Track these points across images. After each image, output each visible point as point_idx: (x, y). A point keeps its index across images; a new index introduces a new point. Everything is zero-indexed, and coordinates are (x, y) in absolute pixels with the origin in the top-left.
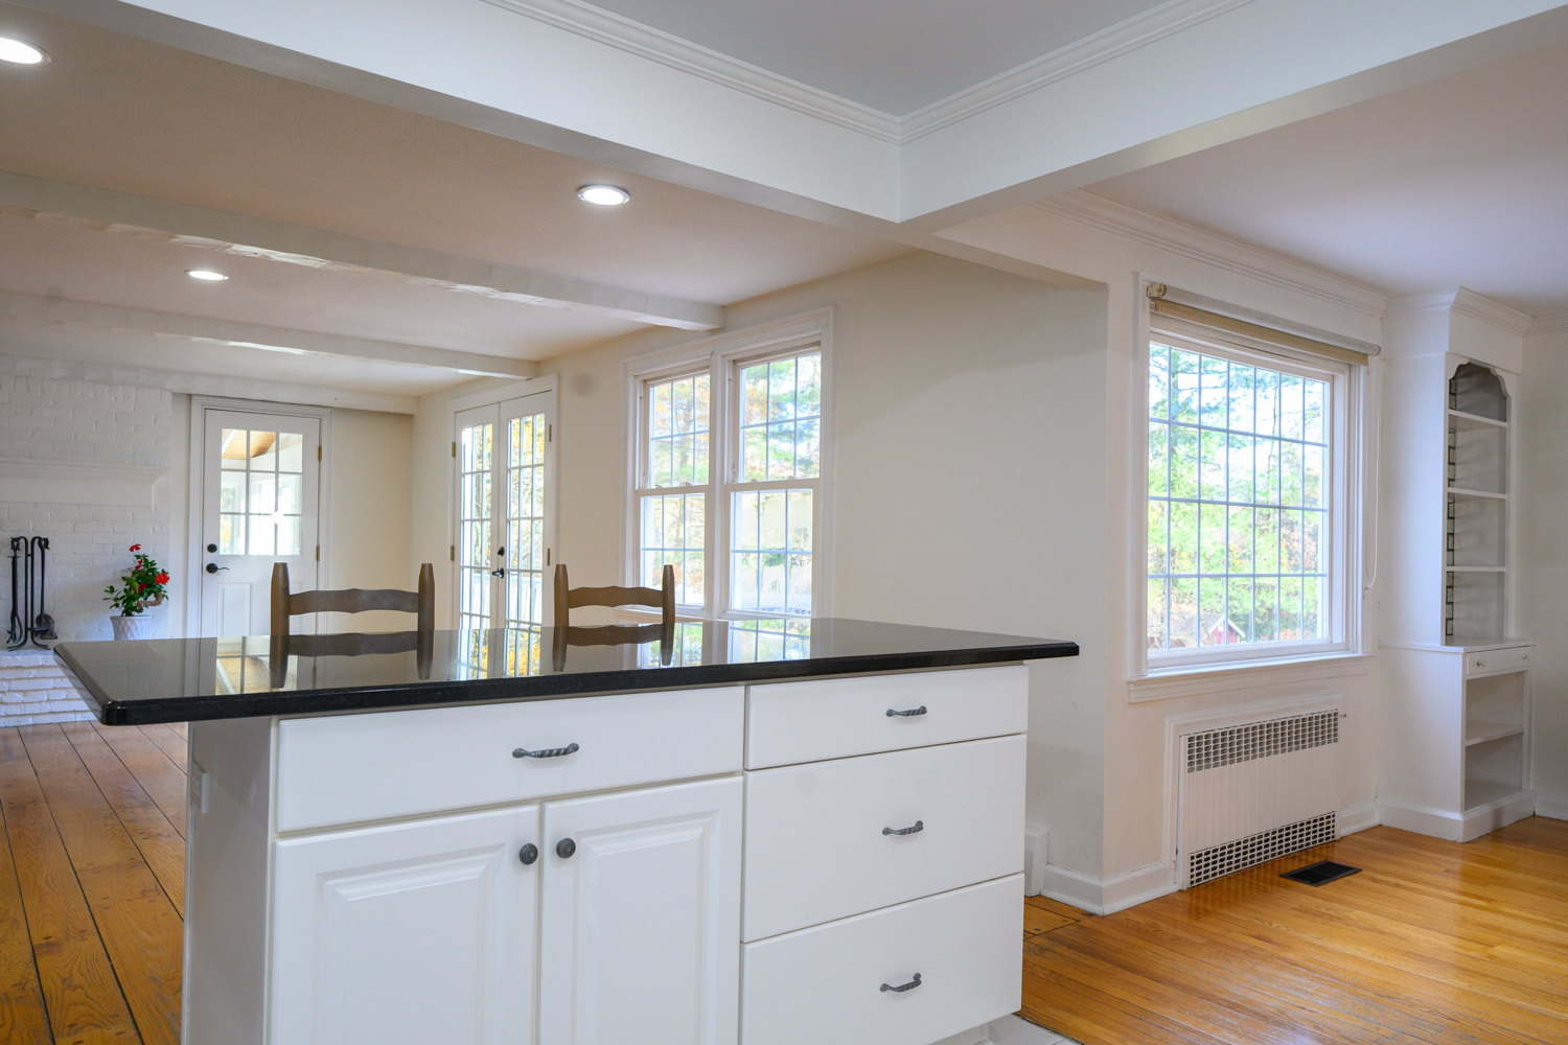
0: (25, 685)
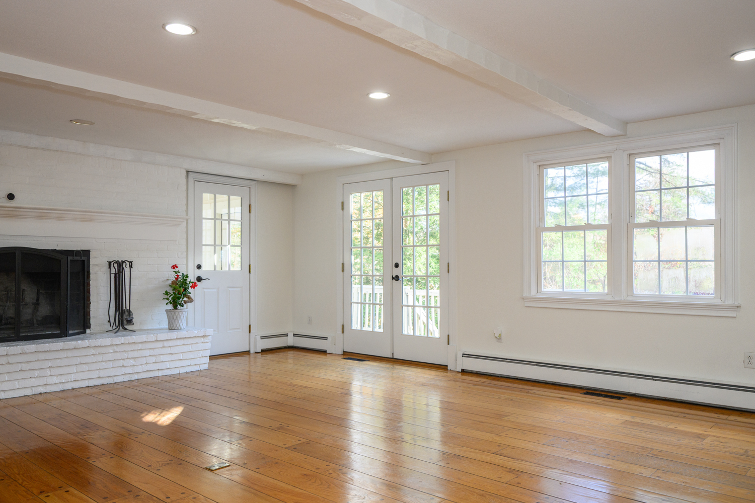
0: (135, 354)
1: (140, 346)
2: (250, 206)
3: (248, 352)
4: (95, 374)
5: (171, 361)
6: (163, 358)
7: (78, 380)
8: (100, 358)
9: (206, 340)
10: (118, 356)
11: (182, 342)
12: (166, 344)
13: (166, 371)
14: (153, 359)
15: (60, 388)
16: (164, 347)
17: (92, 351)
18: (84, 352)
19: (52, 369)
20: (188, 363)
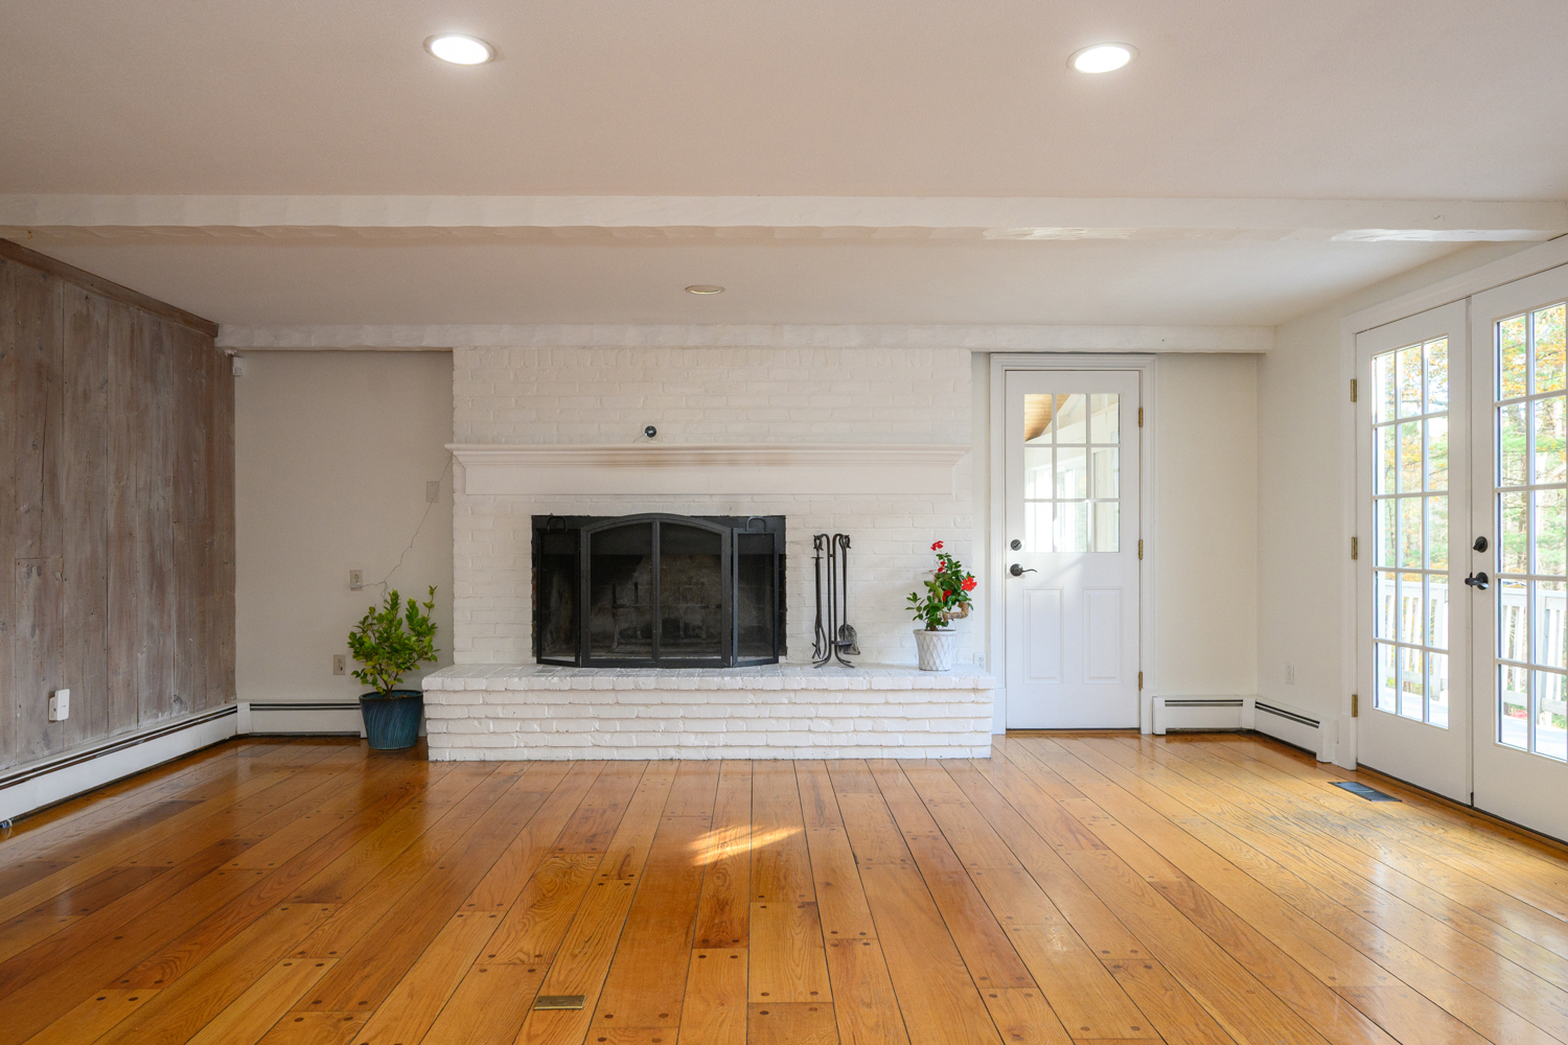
0: (831, 711)
1: (840, 697)
2: (1141, 411)
3: (1135, 732)
4: (761, 740)
5: (906, 732)
6: (887, 725)
7: (731, 746)
8: (766, 711)
9: (980, 697)
10: (798, 711)
11: (926, 697)
12: (891, 697)
13: (897, 750)
14: (869, 725)
15: (702, 755)
16: (887, 703)
17: (751, 698)
18: (737, 698)
19: (687, 721)
20: (944, 739)
